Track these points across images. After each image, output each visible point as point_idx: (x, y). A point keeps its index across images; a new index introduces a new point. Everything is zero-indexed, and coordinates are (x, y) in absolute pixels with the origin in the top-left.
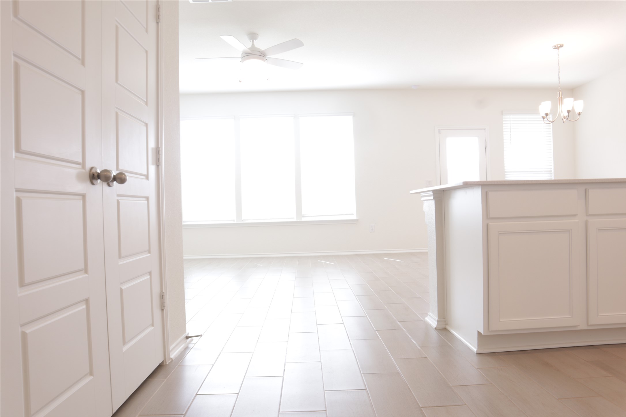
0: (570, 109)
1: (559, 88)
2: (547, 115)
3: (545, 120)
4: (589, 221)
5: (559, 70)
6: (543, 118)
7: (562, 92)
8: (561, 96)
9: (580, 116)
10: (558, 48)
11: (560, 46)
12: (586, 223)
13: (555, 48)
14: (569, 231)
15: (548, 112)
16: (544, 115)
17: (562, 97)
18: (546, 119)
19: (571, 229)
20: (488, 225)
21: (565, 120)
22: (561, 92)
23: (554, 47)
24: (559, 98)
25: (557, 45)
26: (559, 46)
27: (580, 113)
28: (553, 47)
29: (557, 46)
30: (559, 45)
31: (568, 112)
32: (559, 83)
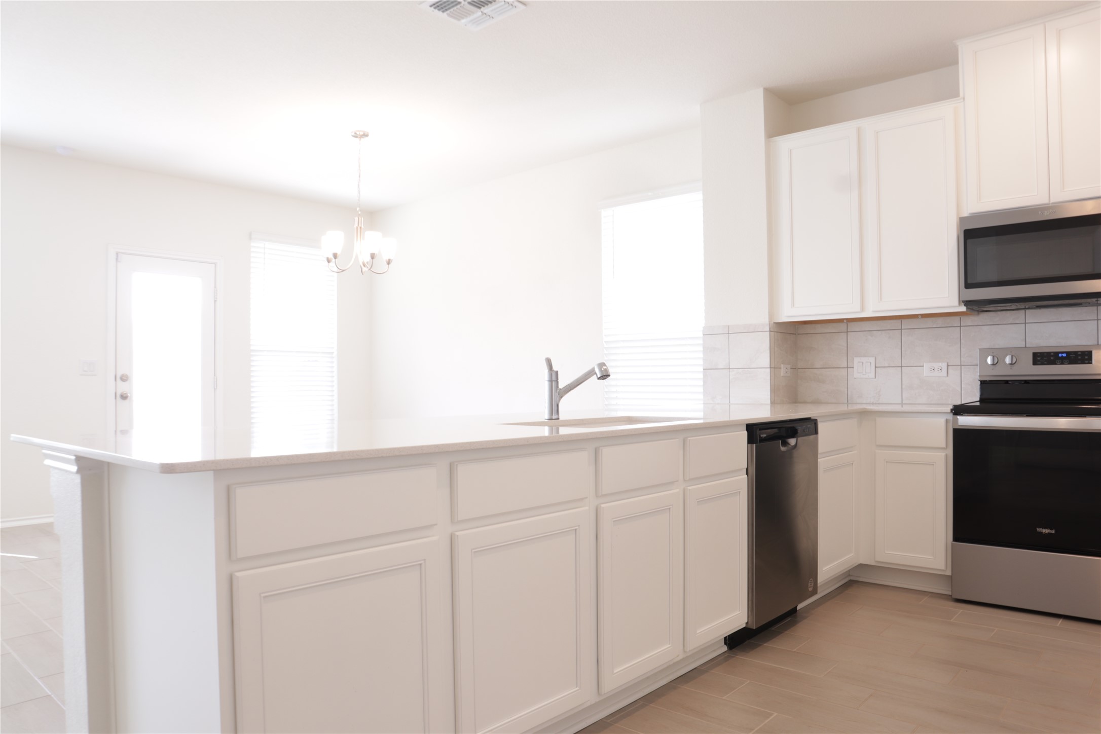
0: (375, 251)
1: (358, 209)
2: (335, 256)
3: (330, 264)
4: (458, 536)
5: (359, 176)
6: (329, 261)
7: (362, 218)
8: (360, 225)
9: (390, 265)
10: (360, 138)
11: (364, 134)
12: (452, 539)
13: (355, 136)
14: (420, 564)
15: (339, 252)
16: (331, 256)
17: (362, 227)
18: (332, 264)
19: (425, 560)
20: (231, 580)
21: (365, 269)
22: (360, 218)
23: (353, 134)
24: (357, 227)
25: (359, 131)
26: (361, 133)
27: (389, 260)
28: (352, 132)
29: (358, 133)
30: (362, 131)
31: (373, 256)
32: (359, 200)
